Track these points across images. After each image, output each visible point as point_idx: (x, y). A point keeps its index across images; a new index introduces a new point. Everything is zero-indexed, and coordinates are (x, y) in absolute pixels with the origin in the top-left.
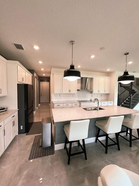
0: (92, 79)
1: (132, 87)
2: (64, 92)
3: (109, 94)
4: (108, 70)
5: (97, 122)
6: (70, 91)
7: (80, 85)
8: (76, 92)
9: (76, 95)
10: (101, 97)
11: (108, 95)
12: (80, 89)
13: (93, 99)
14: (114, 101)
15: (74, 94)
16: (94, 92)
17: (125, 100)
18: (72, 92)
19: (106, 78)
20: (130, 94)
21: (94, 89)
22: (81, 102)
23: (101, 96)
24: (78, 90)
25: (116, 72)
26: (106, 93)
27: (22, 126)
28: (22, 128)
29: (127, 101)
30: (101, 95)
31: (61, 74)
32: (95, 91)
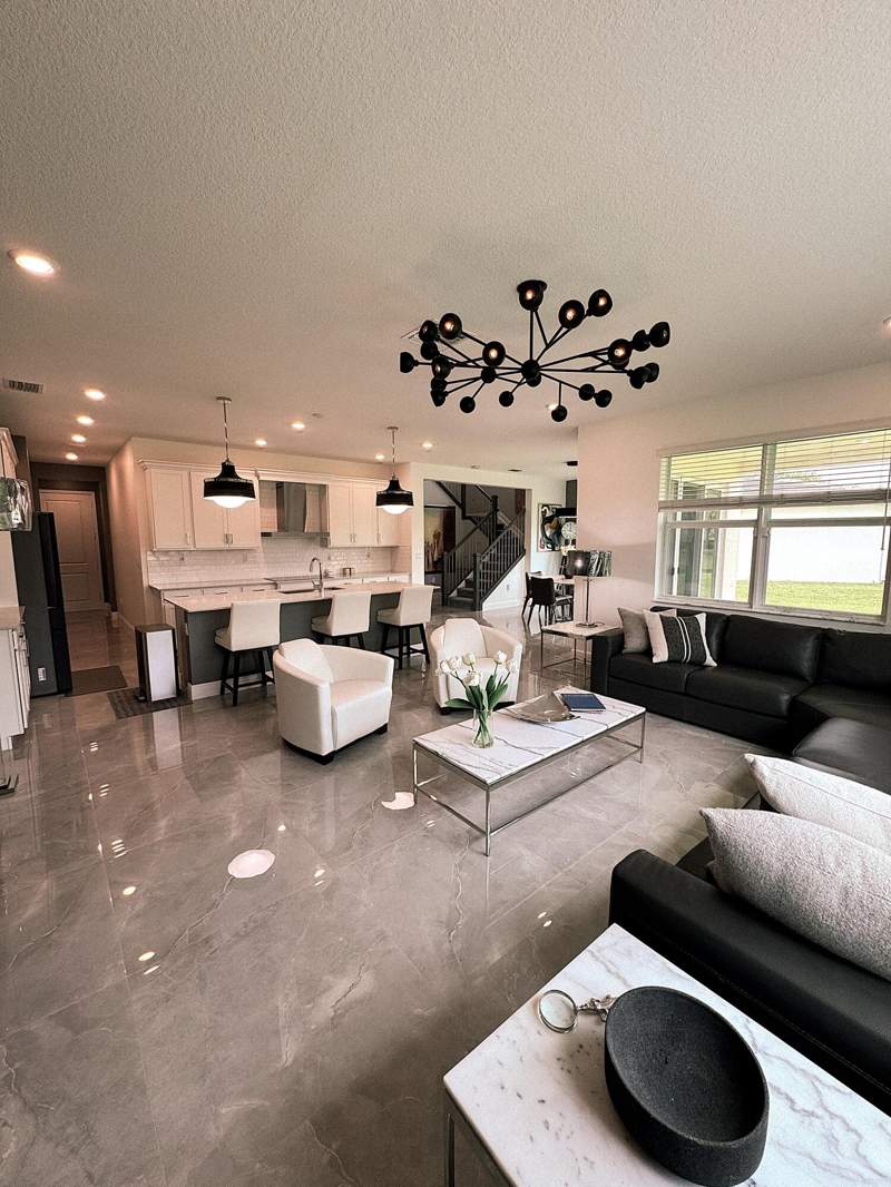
0: (322, 489)
2: (201, 545)
3: (397, 548)
4: (380, 458)
5: (314, 620)
6: (227, 538)
7: (273, 512)
8: (258, 542)
9: (260, 555)
10: (369, 561)
11: (392, 551)
12: (274, 529)
14: (411, 575)
15: (250, 550)
16: (334, 540)
18: (236, 544)
21: (330, 530)
23: (369, 556)
24: (264, 535)
25: (413, 464)
26: (383, 544)
27: (41, 670)
28: (42, 678)
30: (367, 551)
31: (182, 469)
32: (337, 537)
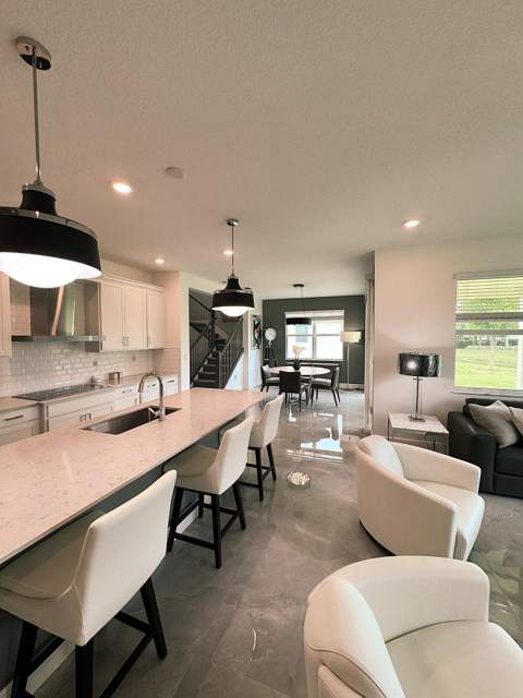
0: (91, 288)
1: (213, 328)
3: (162, 349)
4: (160, 261)
8: (8, 348)
10: (134, 363)
11: (156, 354)
12: (28, 333)
13: (100, 377)
14: (179, 376)
16: (106, 346)
17: (201, 365)
19: (149, 292)
20: (211, 347)
21: (104, 334)
22: (44, 399)
23: (134, 359)
24: (15, 339)
25: (180, 272)
26: (151, 347)
29: (206, 369)
30: (134, 355)
32: (111, 341)
